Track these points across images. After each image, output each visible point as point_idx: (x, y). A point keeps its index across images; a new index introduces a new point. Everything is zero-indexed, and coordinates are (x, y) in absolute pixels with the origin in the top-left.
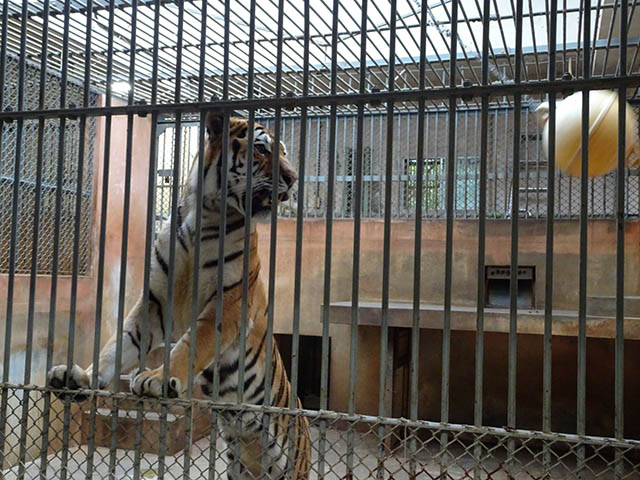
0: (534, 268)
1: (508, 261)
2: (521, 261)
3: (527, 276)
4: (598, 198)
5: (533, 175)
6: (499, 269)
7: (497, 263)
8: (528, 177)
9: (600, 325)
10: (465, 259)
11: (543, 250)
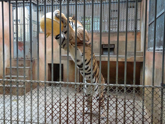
0: (114, 45)
1: (107, 43)
2: (111, 43)
3: (113, 47)
4: (130, 26)
8: (113, 21)
9: (130, 58)
10: (97, 43)
11: (117, 40)
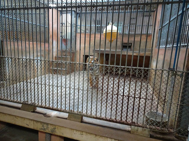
0: (131, 43)
1: (127, 42)
2: (129, 42)
3: (130, 45)
4: (144, 30)
5: (133, 26)
6: (125, 43)
7: (125, 42)
8: (132, 26)
9: (142, 53)
10: (119, 42)
11: (133, 40)
